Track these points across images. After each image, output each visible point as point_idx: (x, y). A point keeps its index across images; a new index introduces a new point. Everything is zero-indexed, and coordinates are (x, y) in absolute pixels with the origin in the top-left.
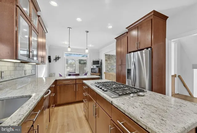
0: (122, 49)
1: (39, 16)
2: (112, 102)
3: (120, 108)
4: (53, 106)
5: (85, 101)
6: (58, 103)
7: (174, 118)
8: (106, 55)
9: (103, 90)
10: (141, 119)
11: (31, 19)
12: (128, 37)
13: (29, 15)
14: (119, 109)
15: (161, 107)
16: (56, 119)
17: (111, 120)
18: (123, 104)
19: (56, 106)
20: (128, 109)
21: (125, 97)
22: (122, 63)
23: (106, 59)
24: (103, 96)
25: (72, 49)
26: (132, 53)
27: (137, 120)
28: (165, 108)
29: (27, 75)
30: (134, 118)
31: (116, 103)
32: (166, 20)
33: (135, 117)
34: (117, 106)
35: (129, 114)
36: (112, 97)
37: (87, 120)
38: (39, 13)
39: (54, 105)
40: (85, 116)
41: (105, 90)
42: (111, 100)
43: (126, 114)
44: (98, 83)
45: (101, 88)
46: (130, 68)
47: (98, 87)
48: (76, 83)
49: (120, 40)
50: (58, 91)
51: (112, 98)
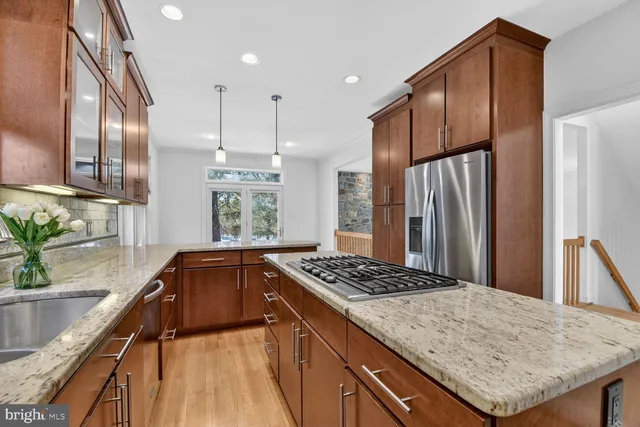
0: (393, 154)
1: (128, 54)
2: (347, 311)
3: (370, 326)
4: (171, 334)
5: (270, 318)
6: (187, 324)
7: (534, 354)
8: (340, 174)
9: (324, 279)
10: (429, 355)
11: (105, 64)
12: (411, 111)
13: (101, 53)
14: (367, 329)
15: (502, 327)
16: (180, 375)
17: (347, 368)
18: (382, 317)
19: (179, 335)
20: (393, 329)
21: (391, 299)
22: (392, 199)
23: (342, 187)
24: (323, 296)
25: (229, 155)
26: (426, 165)
27: (418, 358)
28: (515, 331)
29: (93, 237)
30: (410, 353)
31: (358, 315)
32: (543, 50)
33: (412, 350)
34: (362, 321)
35: (395, 342)
36: (350, 297)
37: (277, 379)
38: (128, 45)
39: (174, 331)
40: (271, 368)
41: (331, 278)
42: (345, 307)
43: (387, 343)
44: (312, 259)
45: (317, 275)
46: (417, 215)
47: (310, 271)
48: (242, 265)
49: (385, 124)
50: (187, 287)
51: (350, 300)
